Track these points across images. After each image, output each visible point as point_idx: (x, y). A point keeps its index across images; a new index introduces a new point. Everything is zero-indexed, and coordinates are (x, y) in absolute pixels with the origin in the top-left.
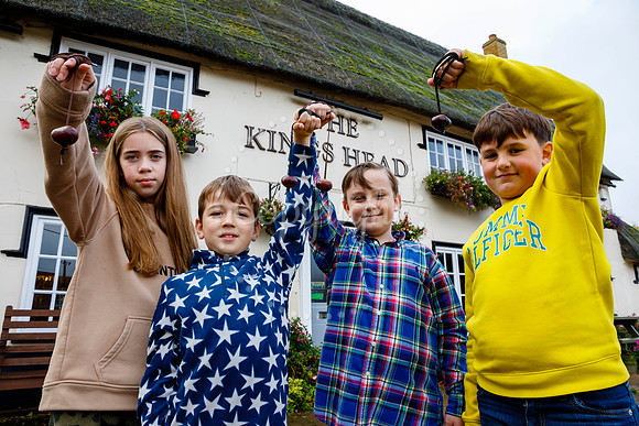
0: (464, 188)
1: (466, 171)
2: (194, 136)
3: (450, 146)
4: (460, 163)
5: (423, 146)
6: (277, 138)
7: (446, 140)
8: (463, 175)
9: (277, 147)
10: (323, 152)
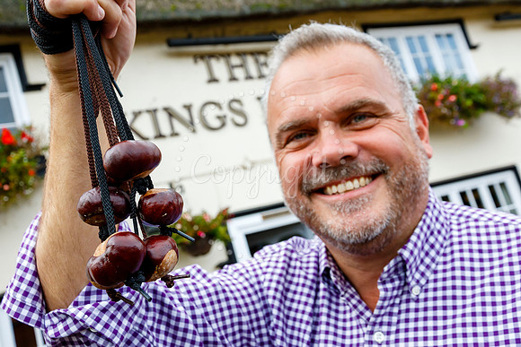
0: (443, 102)
6: (163, 117)
9: (165, 130)
10: (230, 115)
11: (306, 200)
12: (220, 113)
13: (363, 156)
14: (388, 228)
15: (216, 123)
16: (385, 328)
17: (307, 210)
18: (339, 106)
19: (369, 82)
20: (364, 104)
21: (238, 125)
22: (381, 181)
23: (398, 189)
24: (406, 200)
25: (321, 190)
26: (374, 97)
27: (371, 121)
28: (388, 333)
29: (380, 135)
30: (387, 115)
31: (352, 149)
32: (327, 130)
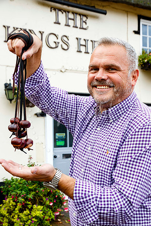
5: (137, 32)
11: (91, 88)
12: (56, 41)
15: (53, 45)
20: (113, 66)
21: (64, 49)
25: (96, 87)
27: (114, 71)
30: (120, 70)
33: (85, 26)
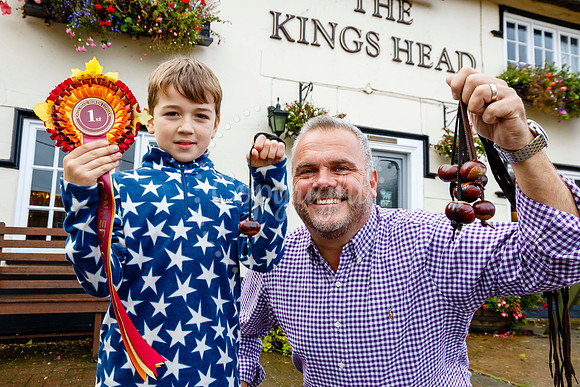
0: (553, 89)
1: (558, 66)
2: (208, 24)
3: (537, 32)
4: (549, 55)
5: (498, 34)
6: (310, 27)
7: (532, 24)
8: (552, 71)
9: (309, 38)
10: (366, 44)
13: (339, 188)
14: (343, 227)
15: (353, 47)
16: (342, 280)
17: (304, 211)
18: (331, 160)
19: (349, 152)
20: (344, 162)
21: (370, 54)
22: (345, 203)
23: (353, 208)
24: (356, 216)
26: (350, 159)
28: (343, 282)
29: (350, 179)
30: (355, 170)
31: (333, 183)
32: (324, 171)
33: (406, 18)
